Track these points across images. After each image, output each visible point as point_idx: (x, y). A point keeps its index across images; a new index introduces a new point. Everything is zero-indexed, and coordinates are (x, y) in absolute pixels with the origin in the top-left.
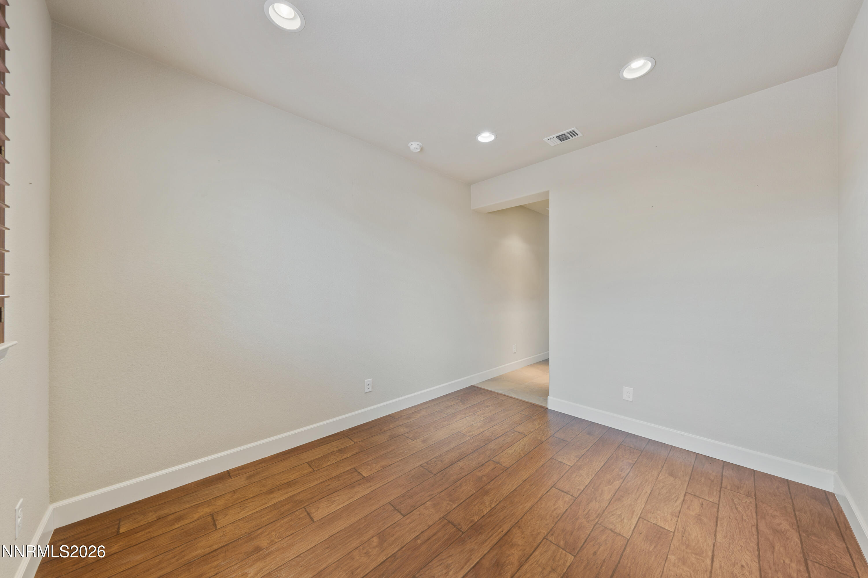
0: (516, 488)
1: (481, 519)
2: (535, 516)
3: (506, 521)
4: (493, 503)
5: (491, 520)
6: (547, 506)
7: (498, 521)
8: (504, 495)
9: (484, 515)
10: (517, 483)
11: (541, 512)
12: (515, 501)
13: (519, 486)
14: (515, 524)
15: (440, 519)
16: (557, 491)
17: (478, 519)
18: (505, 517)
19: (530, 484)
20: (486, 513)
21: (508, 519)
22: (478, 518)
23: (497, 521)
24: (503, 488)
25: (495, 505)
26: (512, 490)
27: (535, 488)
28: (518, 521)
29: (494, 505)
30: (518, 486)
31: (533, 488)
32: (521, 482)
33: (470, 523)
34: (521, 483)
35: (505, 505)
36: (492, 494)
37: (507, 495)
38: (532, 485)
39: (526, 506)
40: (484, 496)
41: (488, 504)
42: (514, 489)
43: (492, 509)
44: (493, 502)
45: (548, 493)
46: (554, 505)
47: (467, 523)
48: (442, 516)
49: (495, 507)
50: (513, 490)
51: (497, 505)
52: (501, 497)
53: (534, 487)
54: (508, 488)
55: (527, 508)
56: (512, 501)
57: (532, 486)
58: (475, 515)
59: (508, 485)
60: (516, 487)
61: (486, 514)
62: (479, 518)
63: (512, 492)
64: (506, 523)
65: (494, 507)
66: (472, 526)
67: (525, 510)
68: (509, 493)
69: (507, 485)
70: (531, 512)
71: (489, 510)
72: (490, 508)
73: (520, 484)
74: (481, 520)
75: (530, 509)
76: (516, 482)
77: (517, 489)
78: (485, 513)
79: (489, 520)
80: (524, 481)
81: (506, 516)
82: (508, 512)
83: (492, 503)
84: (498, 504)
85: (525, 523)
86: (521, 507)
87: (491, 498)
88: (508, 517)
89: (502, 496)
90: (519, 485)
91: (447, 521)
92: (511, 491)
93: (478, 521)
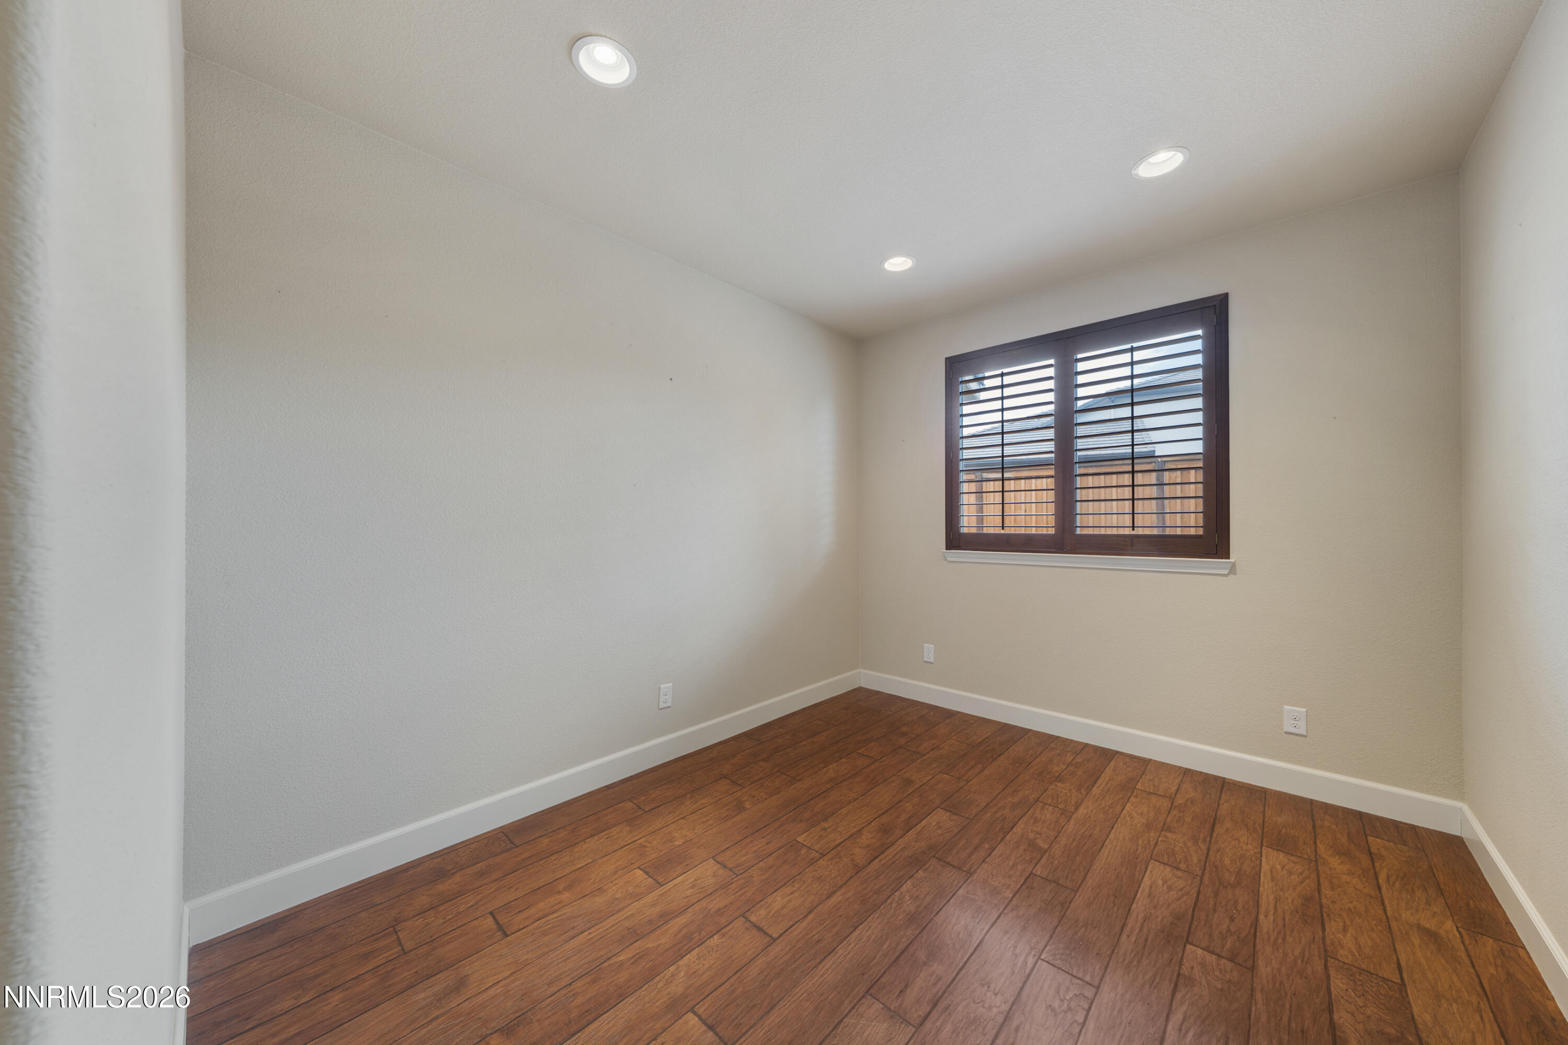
0: (853, 931)
1: (914, 874)
2: (829, 882)
3: (876, 872)
4: (897, 900)
5: (897, 873)
6: (804, 897)
7: (886, 872)
8: (877, 915)
9: (909, 880)
10: (850, 945)
11: (817, 887)
12: (859, 905)
13: (847, 937)
14: (862, 869)
15: (975, 872)
16: (770, 932)
17: (917, 873)
18: (877, 877)
19: (822, 945)
20: (907, 883)
21: (873, 876)
22: (918, 875)
23: (888, 873)
24: (881, 930)
25: (893, 896)
26: (862, 926)
27: (813, 933)
28: (857, 873)
29: (895, 896)
30: (848, 939)
31: (817, 933)
32: (840, 949)
33: (929, 867)
34: (839, 947)
35: (876, 896)
36: (900, 917)
37: (872, 916)
38: (818, 941)
39: (841, 895)
40: (914, 913)
41: (905, 896)
42: (857, 930)
43: (898, 889)
44: (897, 902)
45: (791, 923)
46: (790, 901)
47: (932, 867)
48: (975, 876)
49: (893, 892)
50: (860, 928)
51: (890, 896)
52: (883, 911)
53: (816, 937)
54: (869, 932)
55: (838, 893)
56: (864, 904)
57: (818, 939)
58: (924, 879)
59: (868, 940)
60: (852, 936)
61: (906, 881)
62: (915, 875)
63: (862, 923)
64: (875, 871)
65: (895, 892)
66: (924, 865)
67: (843, 890)
68: (867, 921)
69: (871, 940)
70: (833, 887)
71: (902, 887)
72: (902, 890)
73: (843, 944)
74: (914, 872)
75: (834, 893)
76: (851, 947)
77: (852, 929)
78: (909, 882)
79: (901, 873)
80: (833, 951)
81: (874, 879)
82: (872, 885)
83: (900, 899)
84: (889, 898)
85: (848, 871)
86: (848, 895)
87: (903, 908)
88: (872, 878)
89: (881, 913)
90: (846, 941)
91: (964, 869)
92: (865, 923)
93: (917, 871)
